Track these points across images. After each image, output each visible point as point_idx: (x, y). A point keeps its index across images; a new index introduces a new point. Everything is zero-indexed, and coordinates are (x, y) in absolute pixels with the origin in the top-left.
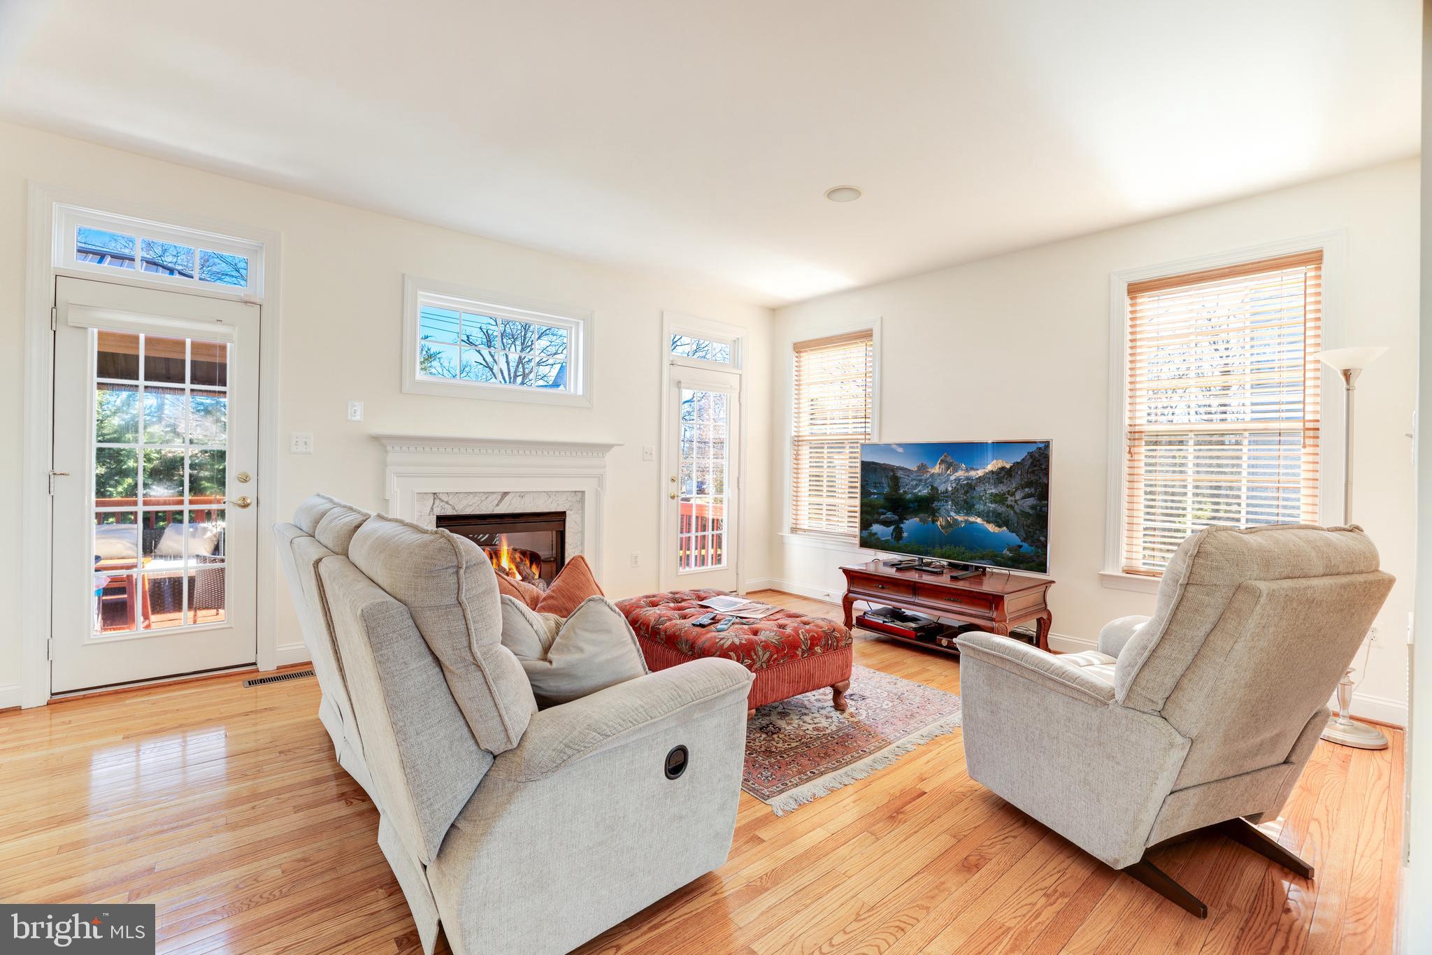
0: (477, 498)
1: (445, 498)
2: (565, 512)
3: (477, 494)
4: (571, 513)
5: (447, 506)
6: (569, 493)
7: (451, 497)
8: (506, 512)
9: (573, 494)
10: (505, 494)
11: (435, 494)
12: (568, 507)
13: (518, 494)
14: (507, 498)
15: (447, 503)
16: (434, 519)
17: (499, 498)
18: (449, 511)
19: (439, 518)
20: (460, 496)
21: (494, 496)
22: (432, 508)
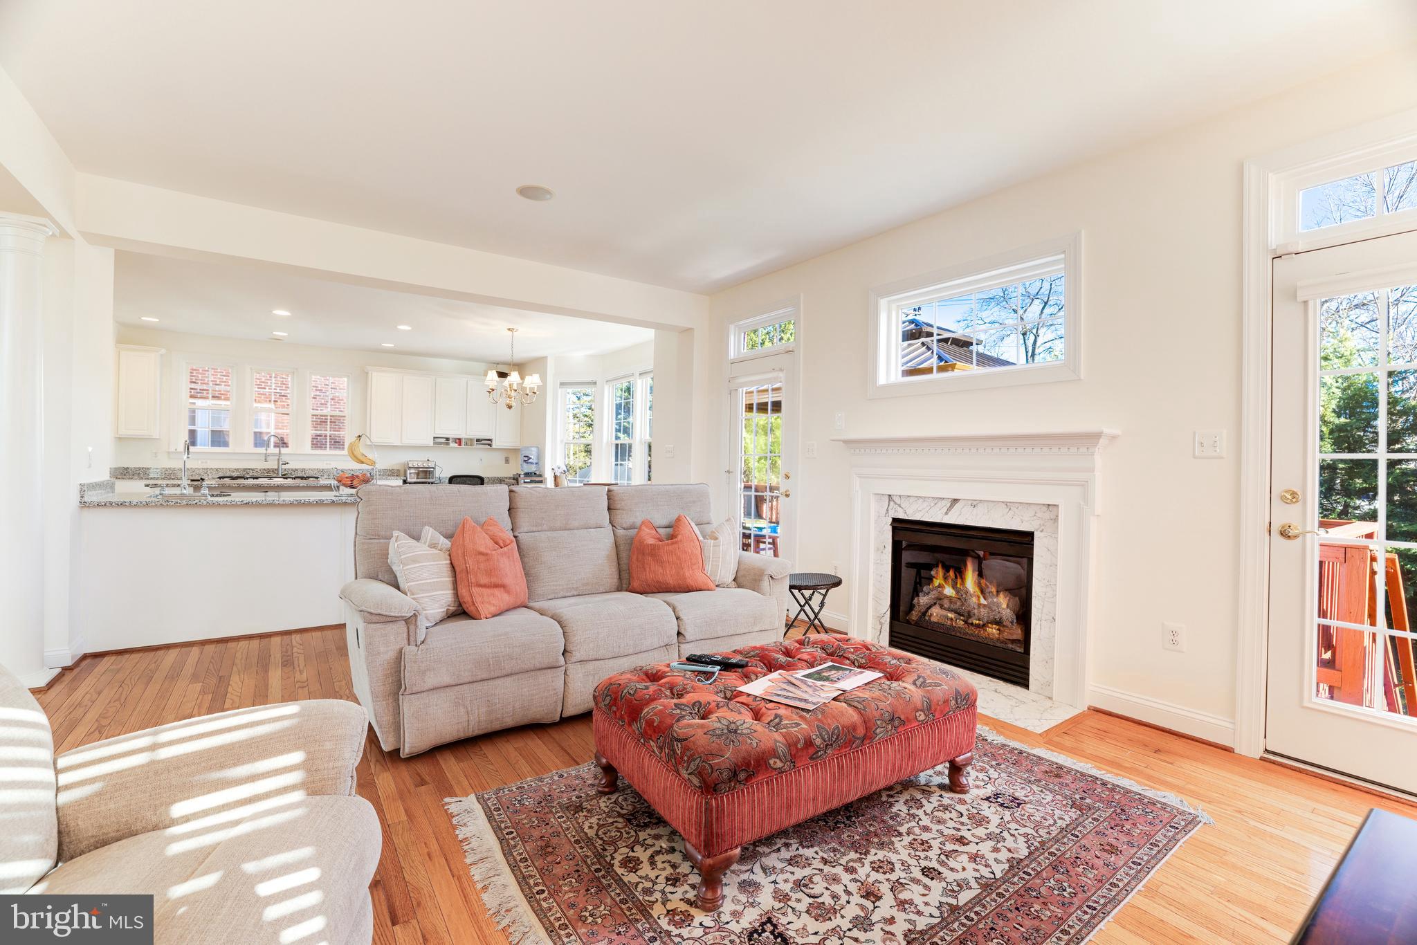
0: (925, 504)
1: (898, 501)
2: (1033, 533)
3: (926, 499)
4: (1042, 535)
5: (899, 509)
6: (1039, 507)
7: (903, 500)
8: (956, 523)
9: (1045, 508)
10: (955, 501)
11: (890, 495)
12: (1037, 527)
13: (970, 503)
14: (958, 506)
15: (900, 506)
16: (890, 521)
17: (949, 505)
18: (901, 516)
19: (894, 520)
20: (911, 500)
21: (944, 503)
22: (887, 510)
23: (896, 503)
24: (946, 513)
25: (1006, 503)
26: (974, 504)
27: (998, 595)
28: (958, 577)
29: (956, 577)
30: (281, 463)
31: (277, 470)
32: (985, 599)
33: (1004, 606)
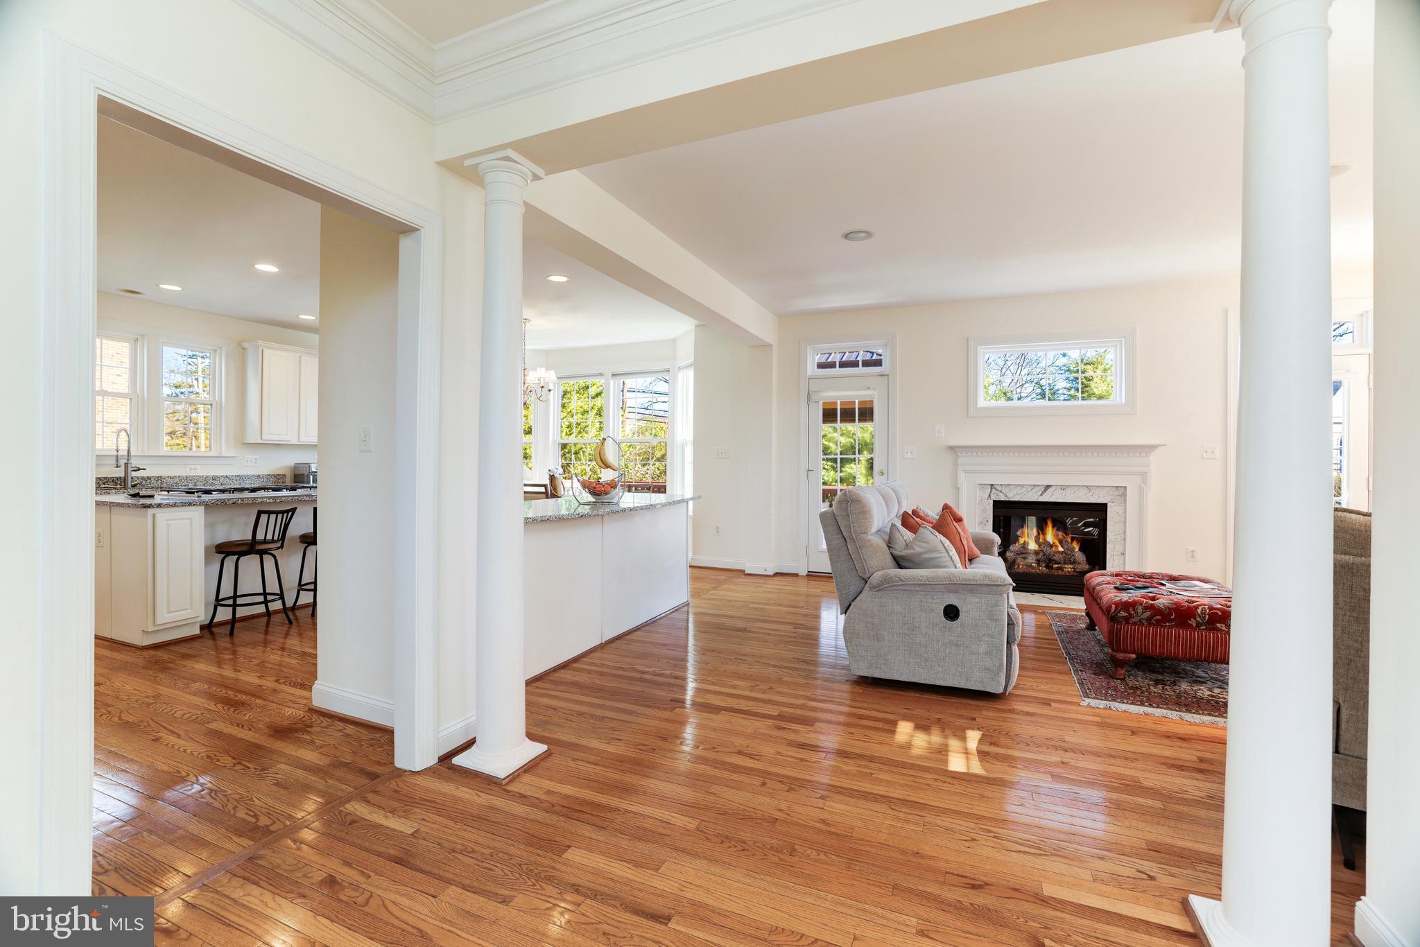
0: (1024, 489)
1: (1000, 488)
2: (1106, 504)
3: (1024, 486)
4: (1113, 505)
5: (1000, 494)
6: (1110, 488)
7: (1003, 487)
8: (1048, 501)
9: (1115, 489)
10: (1048, 487)
11: (992, 485)
12: (1109, 500)
13: (1060, 488)
14: (1051, 490)
15: (1001, 491)
16: (991, 503)
17: (1043, 489)
18: (1002, 498)
19: (995, 502)
20: (1011, 487)
21: (1038, 488)
22: (990, 495)
23: (997, 490)
24: (1041, 495)
25: (1087, 487)
26: (1063, 488)
27: (1072, 542)
28: (1041, 533)
29: (1039, 534)
30: (130, 469)
31: (125, 479)
32: (1062, 547)
33: (1077, 550)
